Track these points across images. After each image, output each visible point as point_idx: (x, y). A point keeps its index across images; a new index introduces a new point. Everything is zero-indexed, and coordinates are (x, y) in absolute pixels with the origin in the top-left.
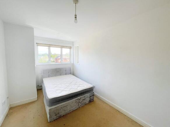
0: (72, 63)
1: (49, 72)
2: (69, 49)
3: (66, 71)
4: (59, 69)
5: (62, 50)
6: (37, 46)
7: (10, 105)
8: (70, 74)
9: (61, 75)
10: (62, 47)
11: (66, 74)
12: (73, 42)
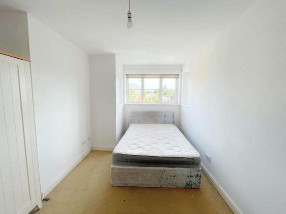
0: (179, 104)
1: (139, 116)
2: (174, 79)
3: (165, 117)
4: (154, 112)
5: (161, 82)
6: (128, 78)
7: (92, 147)
8: (173, 123)
9: (156, 122)
10: (162, 76)
11: (165, 123)
12: (181, 66)
